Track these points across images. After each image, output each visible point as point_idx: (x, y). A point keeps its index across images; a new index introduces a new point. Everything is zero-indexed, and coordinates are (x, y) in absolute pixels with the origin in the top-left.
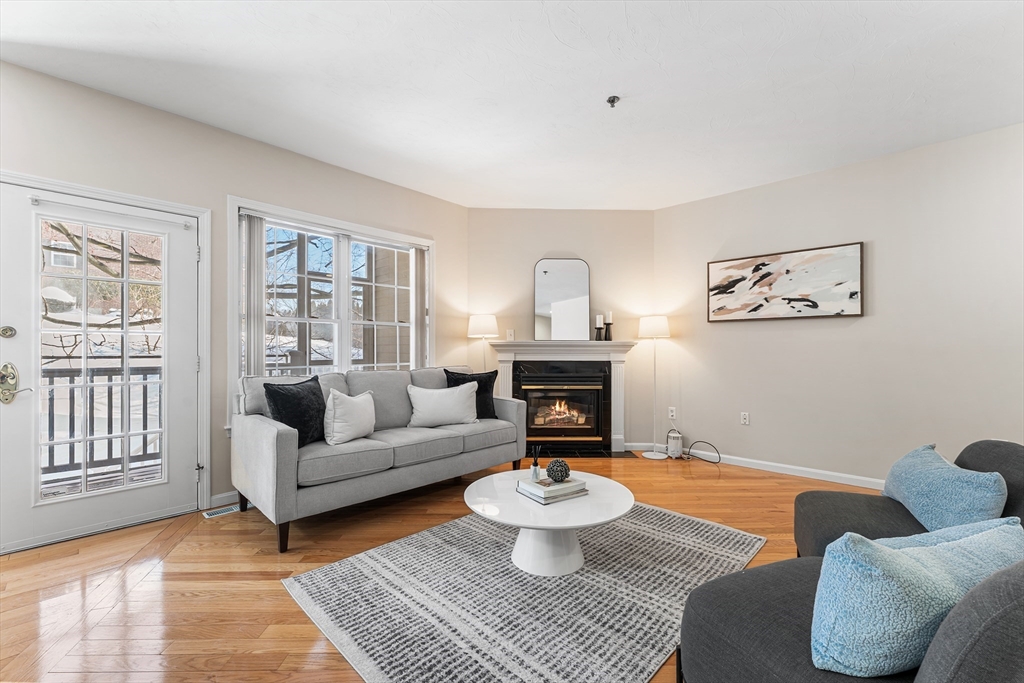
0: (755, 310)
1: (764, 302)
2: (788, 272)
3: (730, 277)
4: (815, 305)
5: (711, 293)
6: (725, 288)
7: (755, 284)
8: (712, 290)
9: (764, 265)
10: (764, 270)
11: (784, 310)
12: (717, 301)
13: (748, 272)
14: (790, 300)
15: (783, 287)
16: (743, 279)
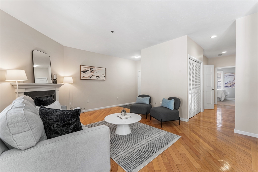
0: (90, 78)
1: (92, 76)
2: (96, 71)
3: (86, 70)
4: (100, 78)
5: (81, 73)
6: (85, 72)
7: (90, 72)
8: (82, 72)
9: (92, 68)
10: (92, 70)
11: (95, 78)
12: (83, 75)
13: (89, 69)
14: (96, 76)
15: (95, 74)
16: (88, 71)
